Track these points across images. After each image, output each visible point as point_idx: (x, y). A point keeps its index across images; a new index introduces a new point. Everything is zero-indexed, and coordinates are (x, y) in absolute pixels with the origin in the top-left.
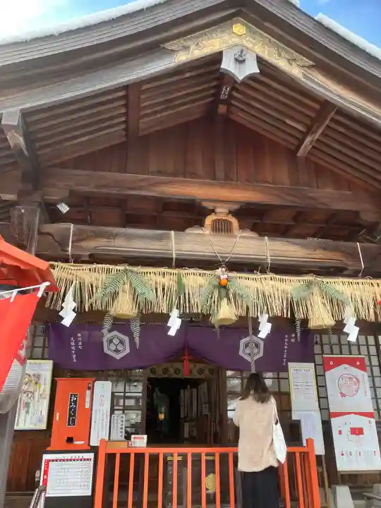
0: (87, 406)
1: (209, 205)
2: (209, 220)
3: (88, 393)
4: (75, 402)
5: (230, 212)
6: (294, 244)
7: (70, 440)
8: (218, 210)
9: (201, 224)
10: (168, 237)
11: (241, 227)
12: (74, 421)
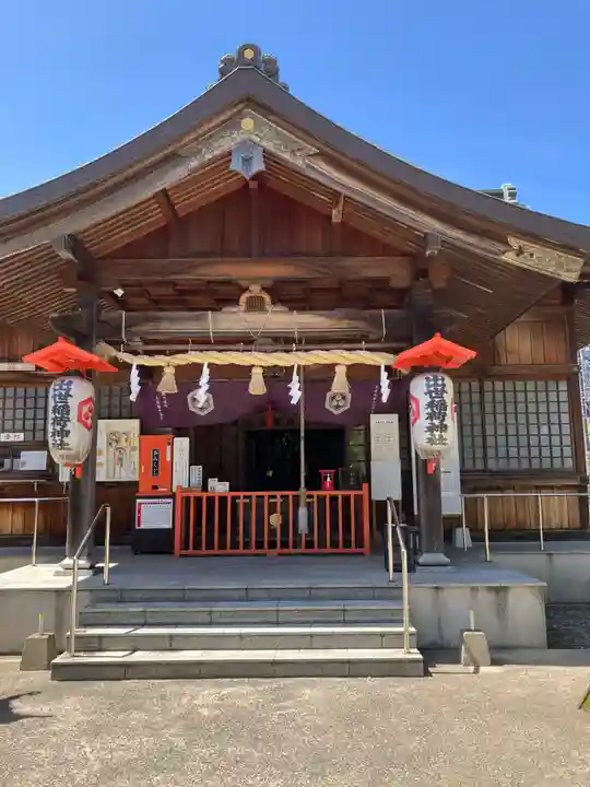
0: (168, 459)
1: (244, 283)
2: (243, 298)
3: (169, 448)
4: (157, 456)
5: (263, 289)
6: (321, 315)
7: (155, 487)
8: (252, 288)
9: (235, 302)
10: (206, 318)
11: (274, 303)
12: (157, 472)
